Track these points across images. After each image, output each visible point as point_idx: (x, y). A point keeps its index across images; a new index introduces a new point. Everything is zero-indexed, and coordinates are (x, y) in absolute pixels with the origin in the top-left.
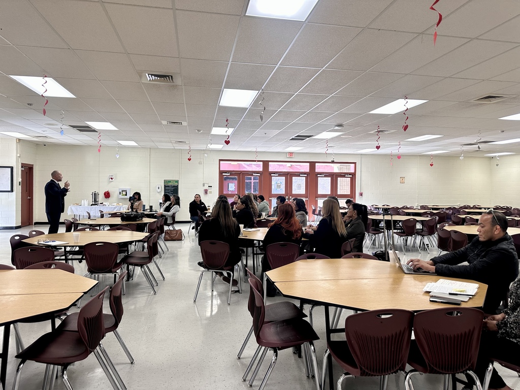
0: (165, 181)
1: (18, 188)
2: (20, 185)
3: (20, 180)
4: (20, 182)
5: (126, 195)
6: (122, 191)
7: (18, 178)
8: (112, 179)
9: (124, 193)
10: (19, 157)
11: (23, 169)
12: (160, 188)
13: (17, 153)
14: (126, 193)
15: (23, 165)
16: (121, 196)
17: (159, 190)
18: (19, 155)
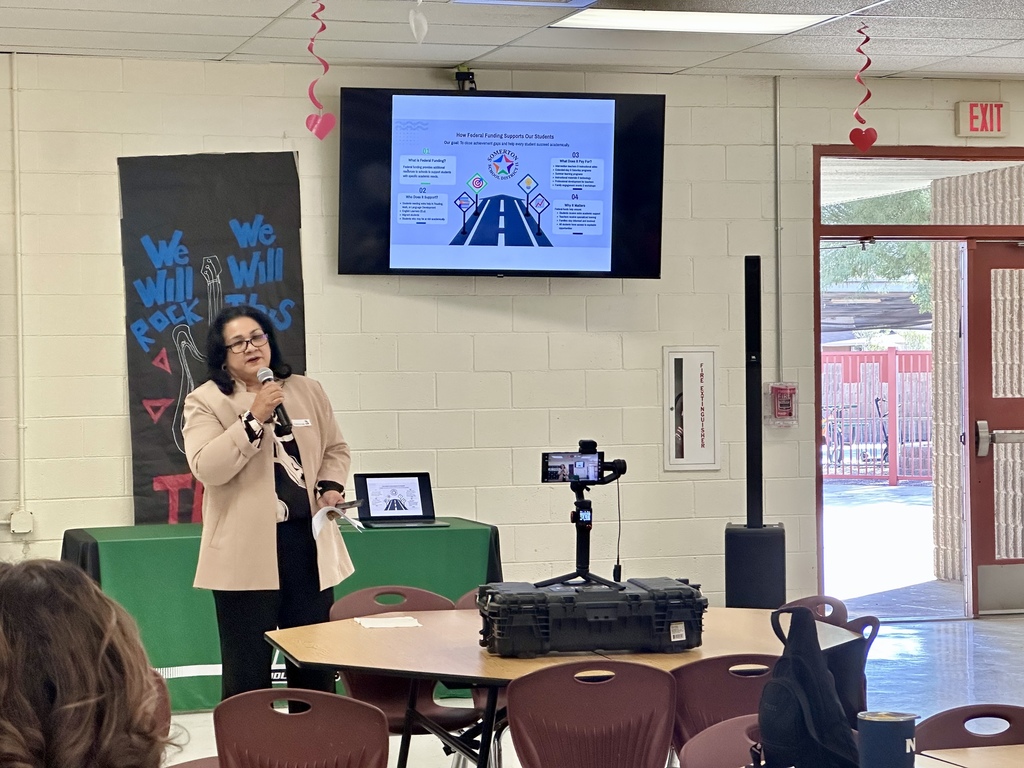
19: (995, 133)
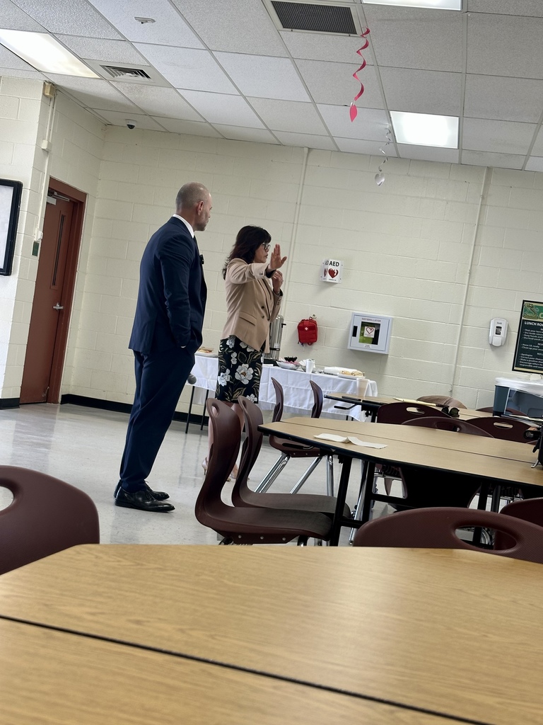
0: (527, 306)
1: (27, 264)
2: (35, 253)
3: (38, 235)
4: (36, 245)
5: (375, 341)
6: (364, 324)
7: (32, 229)
8: (332, 273)
9: (369, 333)
10: (46, 152)
11: (53, 201)
12: (503, 331)
13: (40, 137)
14: (377, 333)
15: (55, 188)
16: (356, 344)
17: (497, 340)
18: (44, 146)
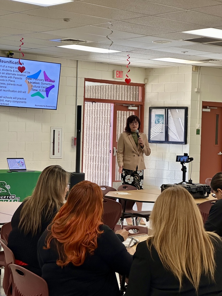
2: (198, 134)
3: (198, 126)
4: (198, 130)
10: (198, 92)
11: (208, 110)
13: (194, 87)
15: (207, 105)
18: (196, 90)
19: (121, 78)
